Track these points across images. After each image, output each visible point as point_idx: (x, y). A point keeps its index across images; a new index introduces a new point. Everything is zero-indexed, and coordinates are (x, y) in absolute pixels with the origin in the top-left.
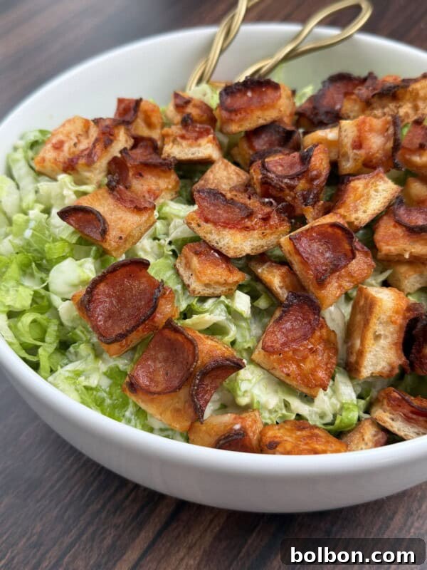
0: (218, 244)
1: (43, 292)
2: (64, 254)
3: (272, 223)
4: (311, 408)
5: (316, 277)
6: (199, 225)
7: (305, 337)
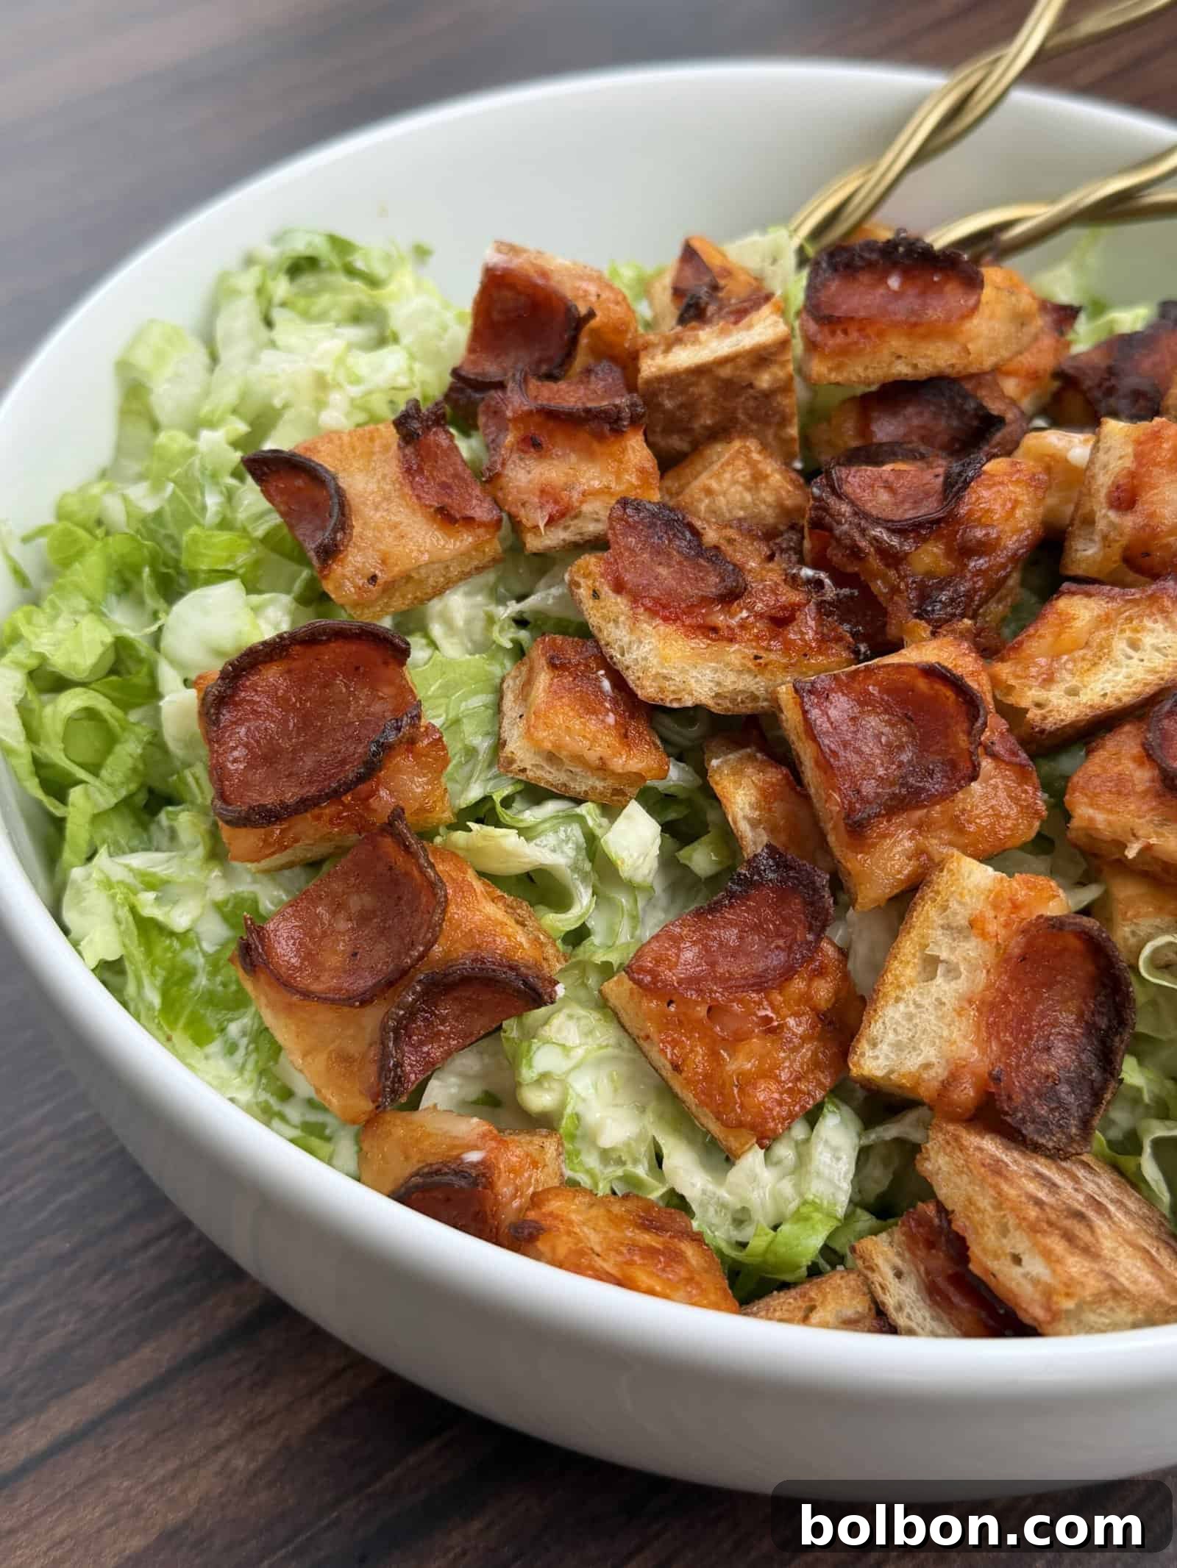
0: (623, 655)
1: (144, 648)
2: (230, 567)
3: (792, 636)
4: (711, 1187)
5: (850, 812)
6: (596, 595)
7: (761, 984)
